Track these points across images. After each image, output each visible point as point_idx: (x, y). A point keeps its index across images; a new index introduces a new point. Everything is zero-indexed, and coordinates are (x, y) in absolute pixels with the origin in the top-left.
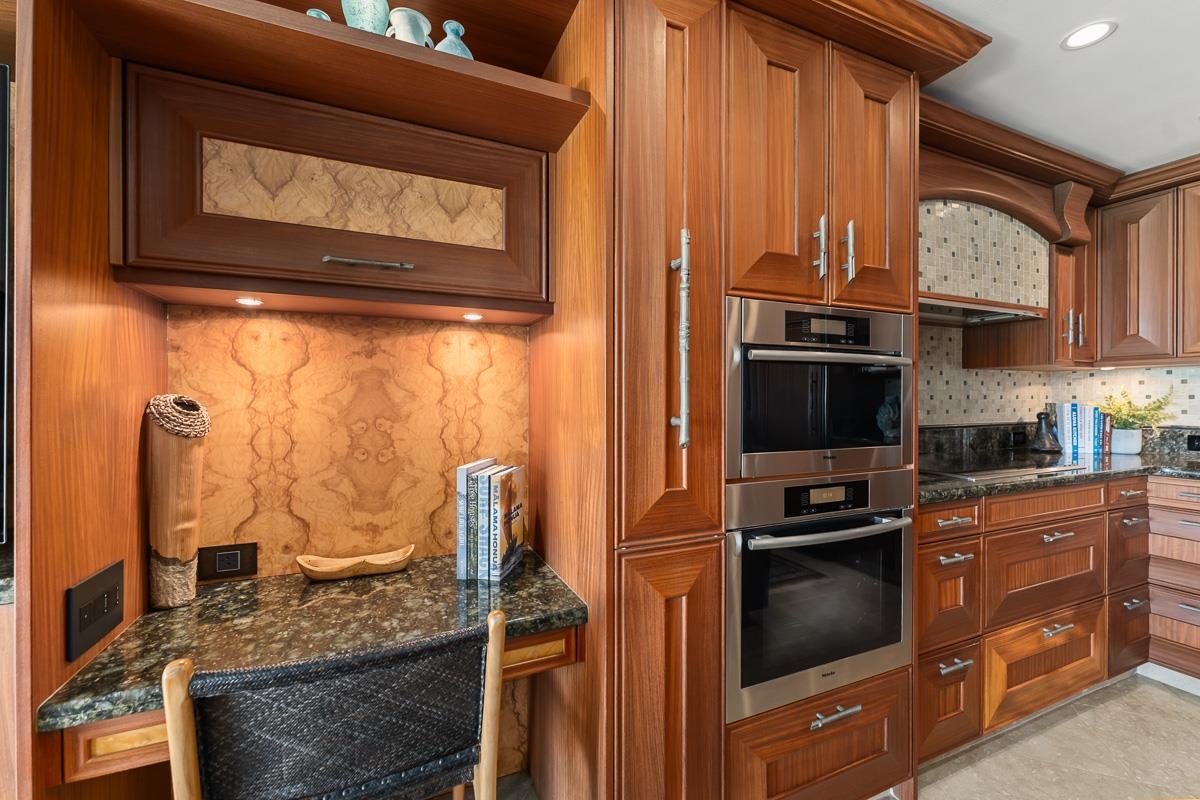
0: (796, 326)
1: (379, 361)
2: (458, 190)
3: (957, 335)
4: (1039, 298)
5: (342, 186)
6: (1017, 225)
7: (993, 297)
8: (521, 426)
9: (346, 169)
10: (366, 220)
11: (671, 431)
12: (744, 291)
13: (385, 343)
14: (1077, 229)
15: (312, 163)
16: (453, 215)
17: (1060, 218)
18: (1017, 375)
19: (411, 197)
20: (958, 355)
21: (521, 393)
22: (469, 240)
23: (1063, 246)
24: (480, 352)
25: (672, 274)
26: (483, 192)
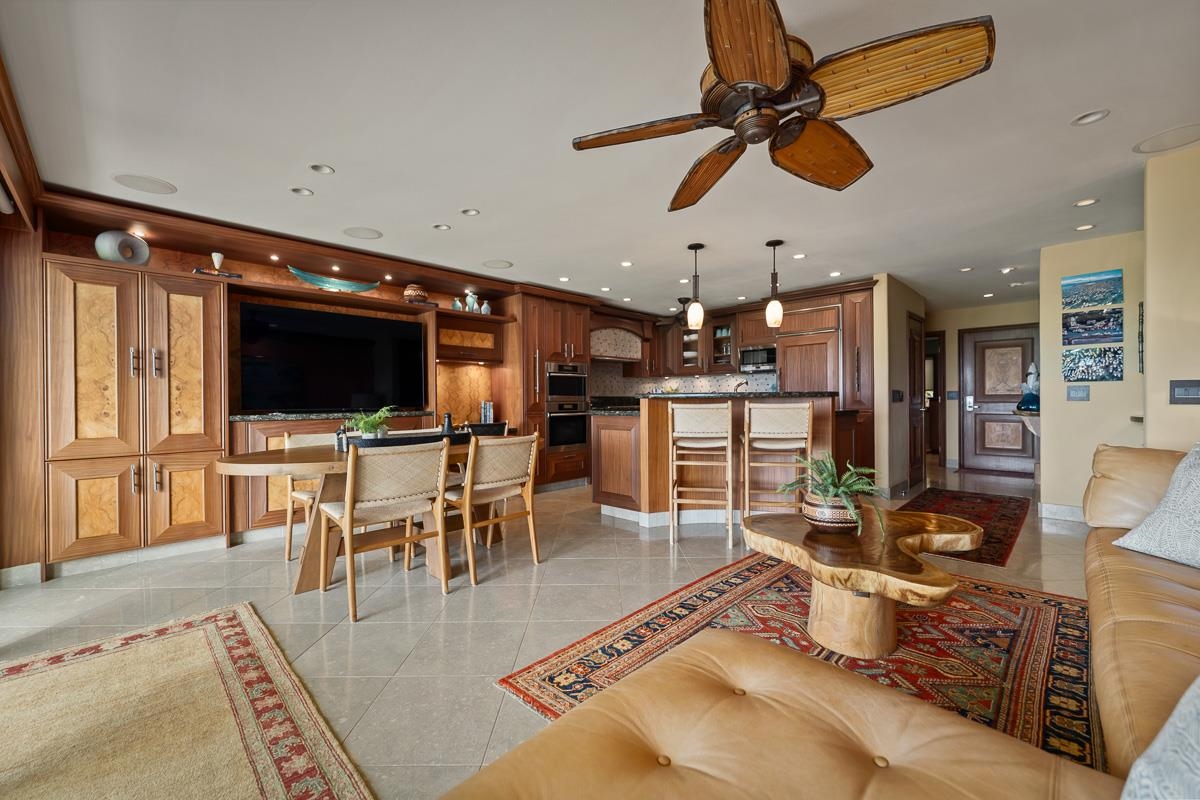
0: (561, 368)
1: (456, 374)
2: (483, 335)
3: (621, 366)
4: (638, 356)
5: (462, 336)
6: (630, 334)
7: (622, 355)
8: (489, 392)
9: (463, 332)
10: (467, 344)
11: (535, 390)
12: (550, 360)
13: (457, 369)
14: (648, 334)
15: (457, 332)
16: (483, 341)
17: (643, 331)
18: (644, 380)
19: (475, 338)
20: (622, 374)
21: (489, 384)
22: (486, 347)
23: (644, 340)
24: (479, 371)
25: (535, 358)
26: (489, 335)
